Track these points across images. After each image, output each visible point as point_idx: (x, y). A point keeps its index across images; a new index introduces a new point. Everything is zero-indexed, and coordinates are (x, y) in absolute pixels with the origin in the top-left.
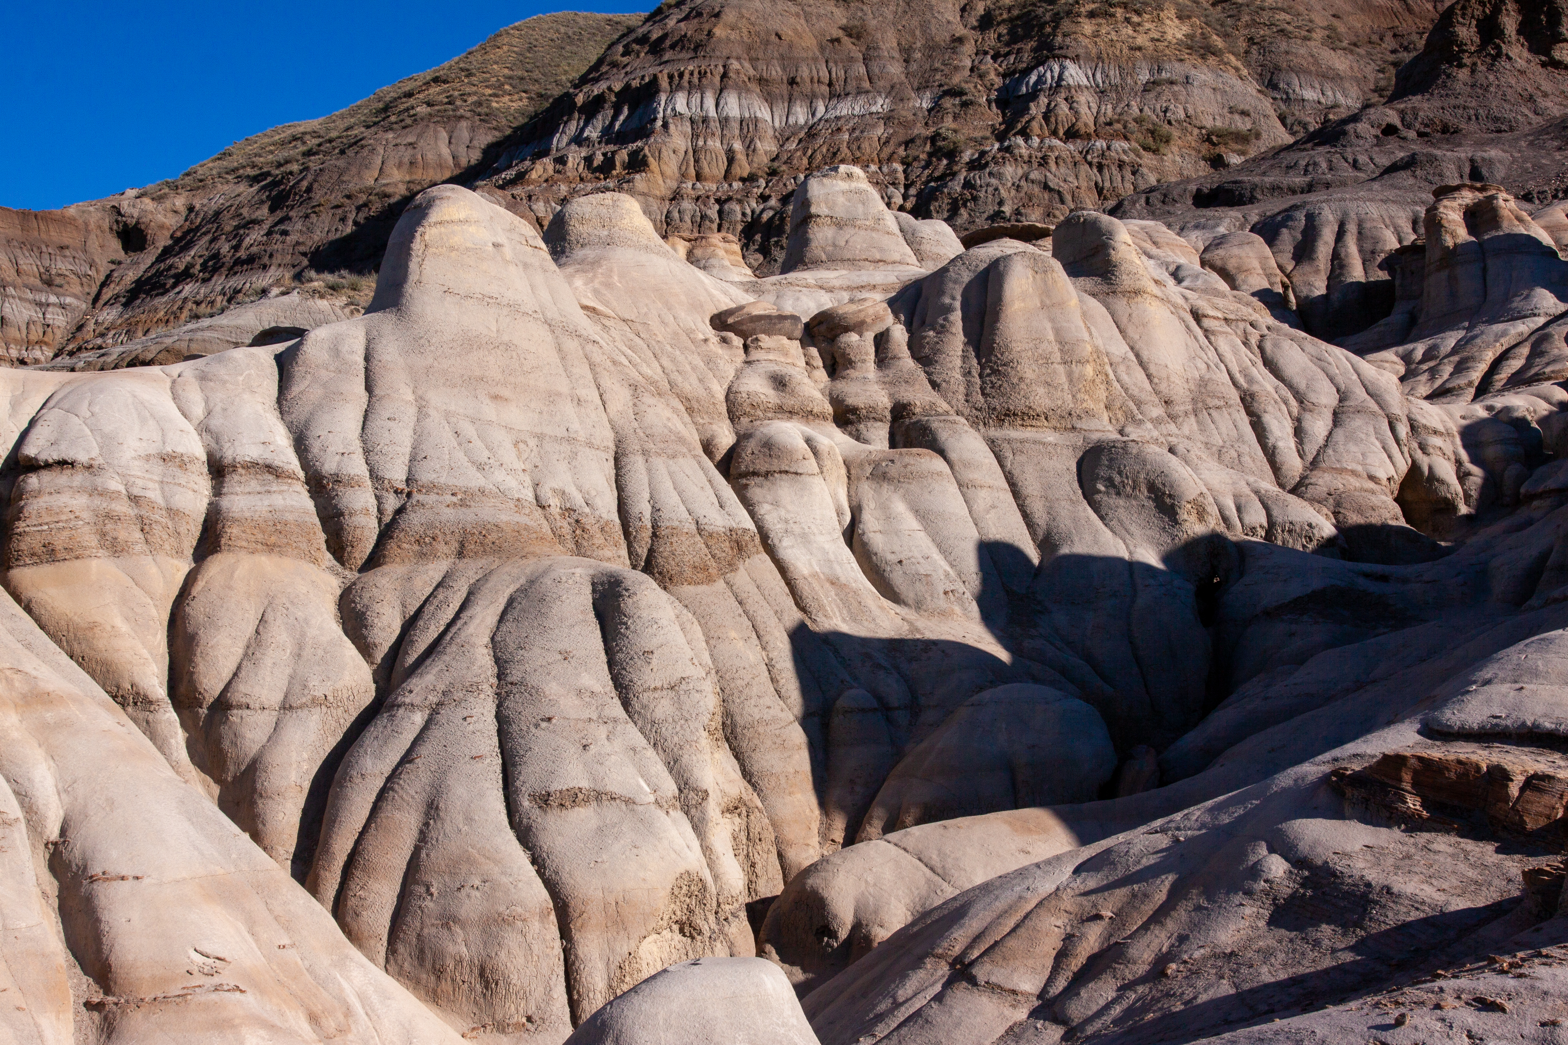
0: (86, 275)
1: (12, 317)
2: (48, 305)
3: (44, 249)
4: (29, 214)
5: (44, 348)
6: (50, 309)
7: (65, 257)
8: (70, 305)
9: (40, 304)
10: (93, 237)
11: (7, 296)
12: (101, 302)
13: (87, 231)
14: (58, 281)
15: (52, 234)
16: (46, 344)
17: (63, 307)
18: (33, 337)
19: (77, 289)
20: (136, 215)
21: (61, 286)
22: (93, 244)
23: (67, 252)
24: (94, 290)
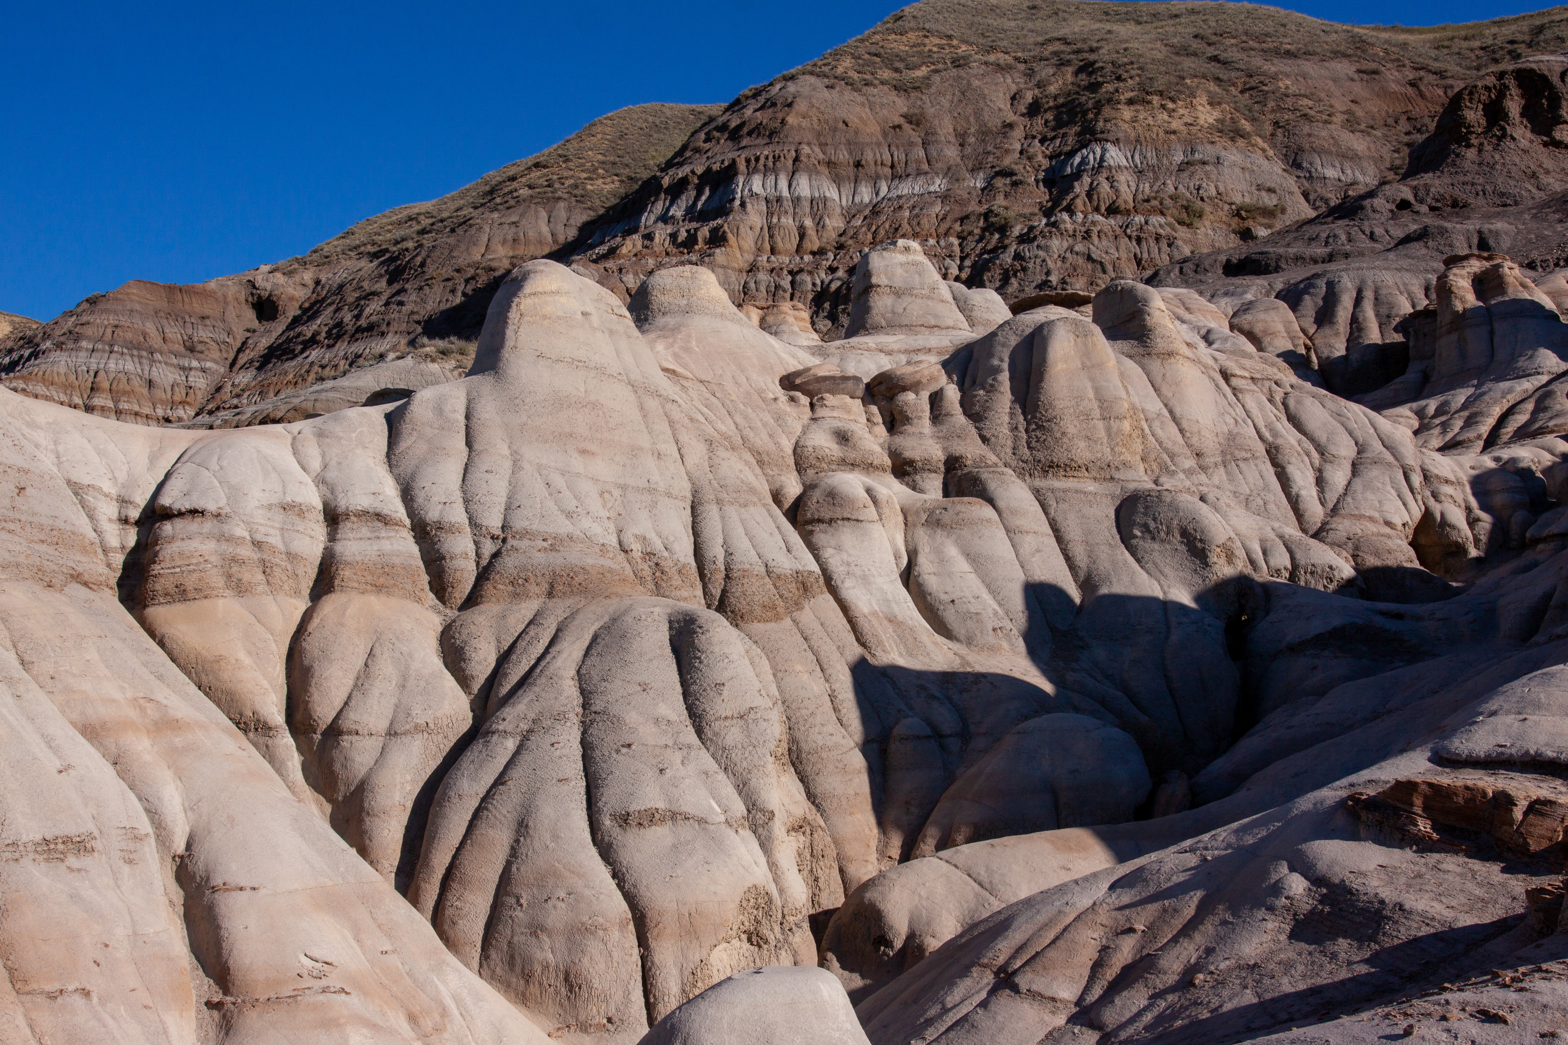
0: (224, 342)
1: (159, 380)
2: (191, 369)
3: (187, 319)
4: (175, 288)
5: (187, 407)
6: (192, 373)
7: (206, 326)
8: (210, 369)
9: (183, 369)
10: (231, 307)
11: (154, 361)
12: (238, 366)
13: (226, 303)
14: (200, 347)
15: (195, 305)
16: (188, 404)
17: (204, 370)
18: (177, 398)
19: (216, 355)
20: (269, 288)
21: (202, 352)
22: (231, 313)
23: (208, 322)
24: (232, 356)
